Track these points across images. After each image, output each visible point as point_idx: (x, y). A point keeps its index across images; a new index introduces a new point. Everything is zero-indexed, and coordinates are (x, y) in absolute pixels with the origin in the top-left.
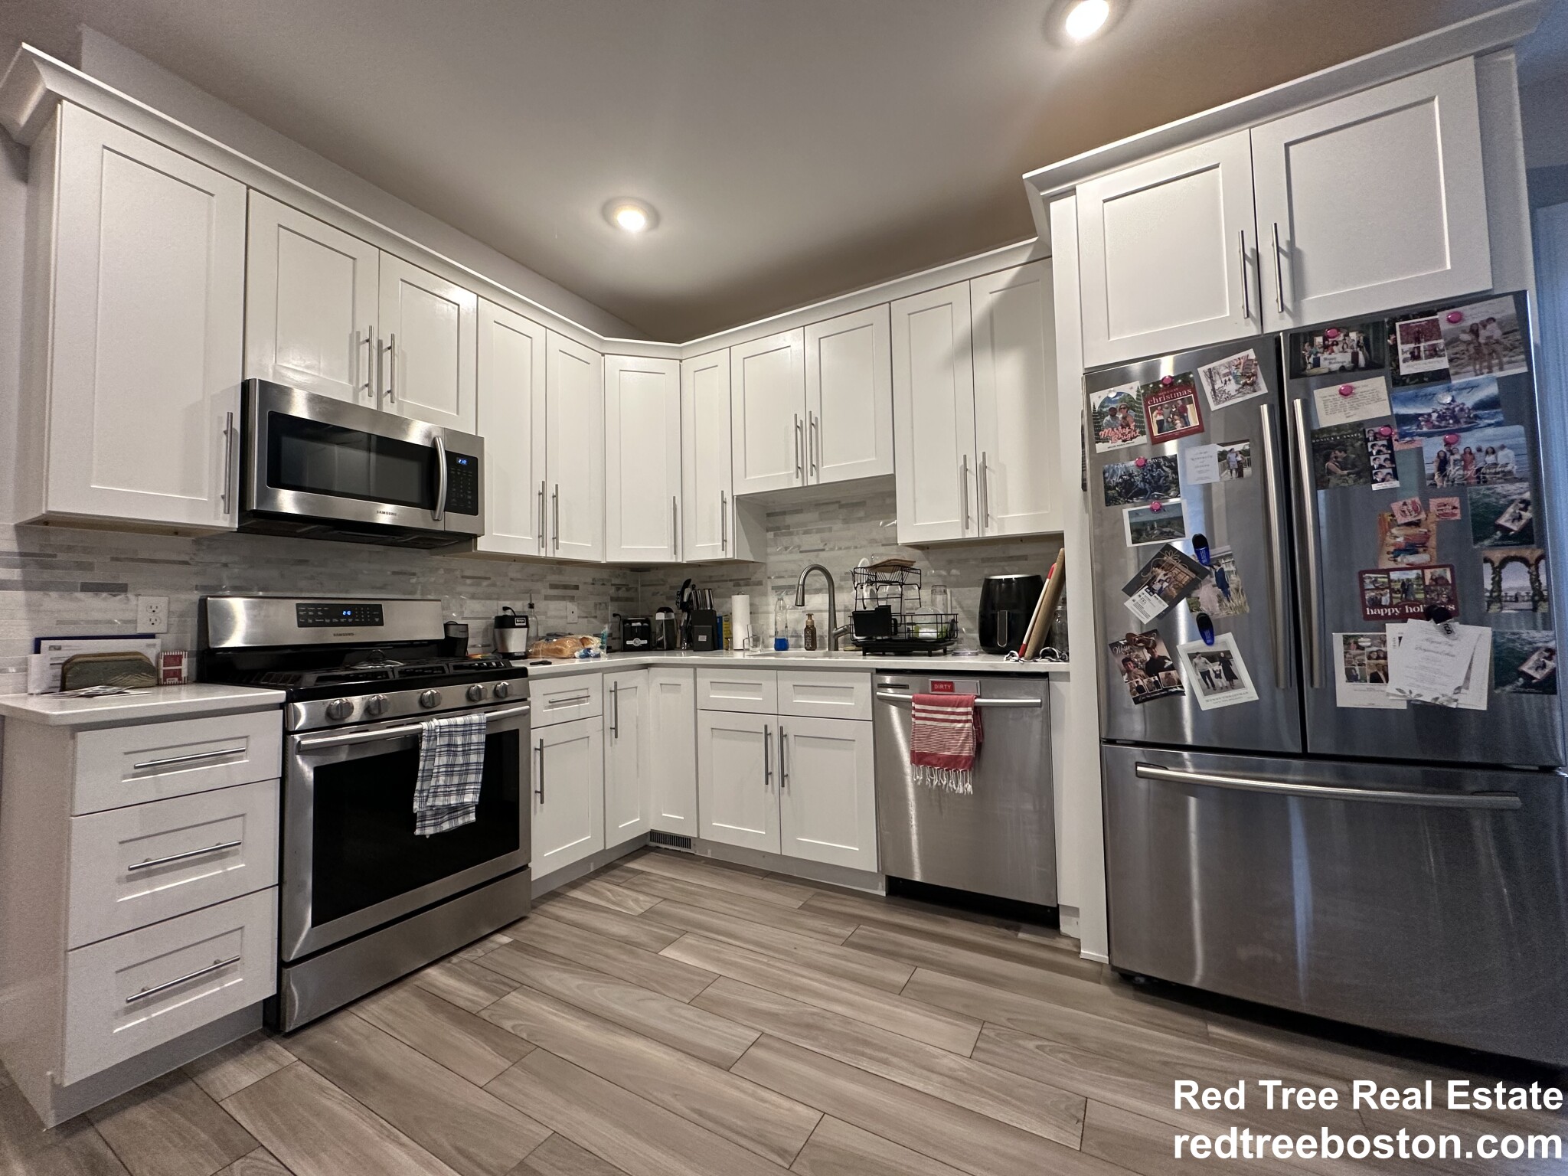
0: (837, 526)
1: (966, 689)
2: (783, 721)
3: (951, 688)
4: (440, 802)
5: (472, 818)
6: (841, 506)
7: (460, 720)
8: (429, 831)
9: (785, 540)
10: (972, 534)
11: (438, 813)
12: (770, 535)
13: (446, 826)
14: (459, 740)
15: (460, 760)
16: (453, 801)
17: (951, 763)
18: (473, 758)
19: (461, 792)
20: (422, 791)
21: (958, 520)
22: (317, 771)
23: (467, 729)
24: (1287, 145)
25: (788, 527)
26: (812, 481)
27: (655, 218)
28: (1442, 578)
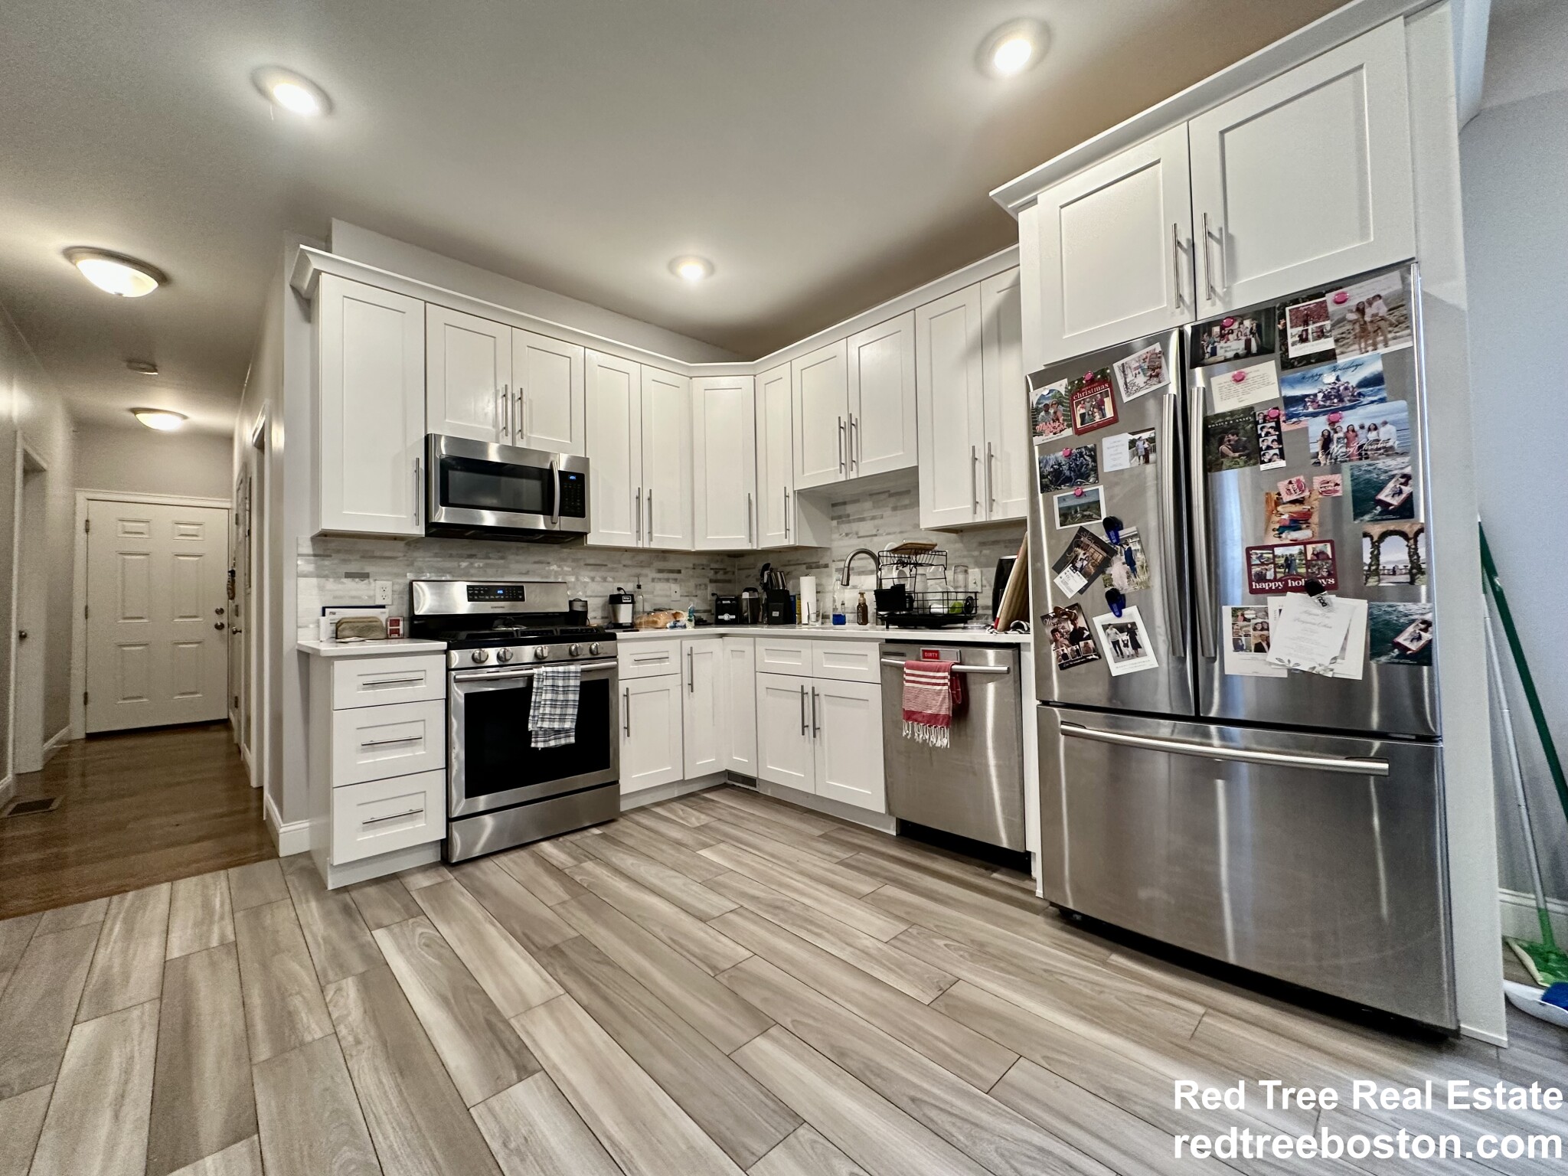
0: (887, 512)
1: (949, 657)
2: (816, 683)
3: (936, 656)
4: (546, 725)
5: (572, 740)
6: (891, 495)
7: (561, 669)
8: (541, 745)
9: (845, 528)
10: (981, 518)
11: (548, 733)
12: (835, 523)
13: (552, 743)
14: (560, 683)
15: (561, 697)
16: (556, 725)
17: (932, 720)
18: (571, 697)
19: (562, 719)
20: (534, 717)
21: (969, 506)
22: (467, 696)
23: (566, 676)
24: (1222, 133)
25: (848, 516)
26: (853, 476)
27: (711, 268)
28: (1322, 553)
